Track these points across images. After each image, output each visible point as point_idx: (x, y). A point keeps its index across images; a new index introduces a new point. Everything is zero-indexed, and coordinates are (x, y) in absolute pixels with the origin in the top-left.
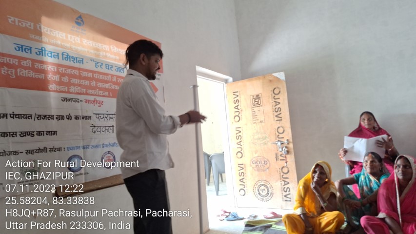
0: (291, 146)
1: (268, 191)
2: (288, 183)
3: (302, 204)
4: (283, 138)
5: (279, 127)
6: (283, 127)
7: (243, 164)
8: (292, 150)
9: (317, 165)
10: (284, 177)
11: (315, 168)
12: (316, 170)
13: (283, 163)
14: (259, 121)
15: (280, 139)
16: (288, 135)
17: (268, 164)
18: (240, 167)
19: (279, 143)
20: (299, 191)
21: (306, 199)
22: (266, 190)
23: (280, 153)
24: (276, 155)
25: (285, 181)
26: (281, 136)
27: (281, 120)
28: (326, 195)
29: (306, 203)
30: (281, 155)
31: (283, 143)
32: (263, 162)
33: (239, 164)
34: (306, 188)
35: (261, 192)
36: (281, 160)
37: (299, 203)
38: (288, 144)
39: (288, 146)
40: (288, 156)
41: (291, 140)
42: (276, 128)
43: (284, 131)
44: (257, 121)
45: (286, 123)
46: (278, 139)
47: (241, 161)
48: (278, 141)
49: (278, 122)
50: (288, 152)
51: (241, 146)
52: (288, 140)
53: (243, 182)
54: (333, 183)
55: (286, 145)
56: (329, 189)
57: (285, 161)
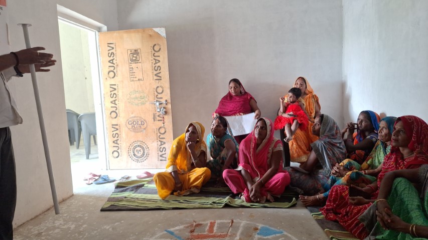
0: (169, 106)
1: (144, 152)
2: (165, 143)
3: (174, 163)
4: (162, 98)
5: (158, 87)
6: (162, 87)
7: (117, 125)
8: (170, 111)
9: (191, 125)
10: (160, 137)
11: (189, 127)
12: (189, 129)
13: (160, 124)
14: (137, 79)
15: (158, 100)
16: (166, 96)
17: (145, 125)
18: (115, 128)
19: (158, 104)
20: (173, 149)
21: (179, 157)
22: (142, 151)
23: (158, 114)
24: (154, 115)
25: (161, 142)
26: (159, 96)
27: (161, 79)
28: (198, 152)
29: (178, 161)
30: (158, 116)
31: (161, 104)
32: (140, 123)
33: (112, 125)
34: (179, 147)
35: (136, 153)
36: (158, 120)
37: (171, 162)
38: (166, 104)
39: (166, 106)
40: (166, 117)
41: (169, 101)
42: (155, 87)
43: (163, 91)
44: (135, 79)
45: (166, 83)
46: (156, 99)
47: (114, 122)
48: (157, 101)
49: (157, 81)
50: (166, 113)
51: (115, 106)
52: (166, 101)
53: (117, 143)
54: (204, 142)
55: (164, 105)
56: (200, 147)
57: (162, 122)
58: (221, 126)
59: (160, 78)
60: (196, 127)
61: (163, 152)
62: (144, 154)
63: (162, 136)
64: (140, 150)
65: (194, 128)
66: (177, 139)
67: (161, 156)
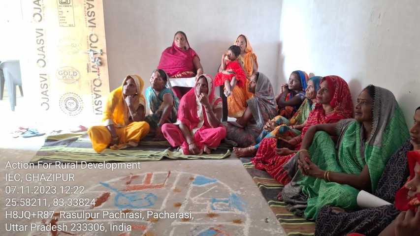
0: (105, 57)
1: (77, 105)
2: (100, 96)
3: (110, 116)
4: (96, 47)
5: (92, 35)
6: (96, 35)
7: (46, 75)
8: (106, 62)
9: (129, 77)
10: (95, 90)
11: (127, 80)
12: (127, 82)
13: (95, 76)
14: (67, 25)
15: (92, 49)
16: (102, 45)
17: (78, 76)
18: (43, 78)
19: (92, 53)
20: (109, 102)
21: (116, 110)
22: (75, 103)
23: (92, 64)
24: (88, 66)
25: (96, 94)
26: (94, 45)
27: (95, 27)
28: (136, 107)
29: (115, 114)
30: (93, 67)
31: (96, 54)
32: (72, 73)
33: (40, 75)
34: (116, 100)
35: (68, 106)
36: (93, 72)
37: (107, 115)
38: (102, 54)
39: (101, 57)
40: (101, 68)
41: (105, 51)
42: (89, 35)
43: (97, 40)
44: (64, 24)
45: (100, 30)
46: (90, 48)
47: (43, 71)
48: (91, 50)
49: (91, 28)
50: (101, 64)
51: (43, 53)
52: (101, 50)
53: (46, 95)
54: (142, 95)
55: (99, 55)
56: (138, 101)
57: (97, 73)
58: (161, 79)
59: (94, 25)
60: (135, 80)
61: (99, 106)
62: (77, 107)
63: (97, 89)
64: (73, 103)
65: (133, 80)
66: (113, 92)
67: (96, 109)
